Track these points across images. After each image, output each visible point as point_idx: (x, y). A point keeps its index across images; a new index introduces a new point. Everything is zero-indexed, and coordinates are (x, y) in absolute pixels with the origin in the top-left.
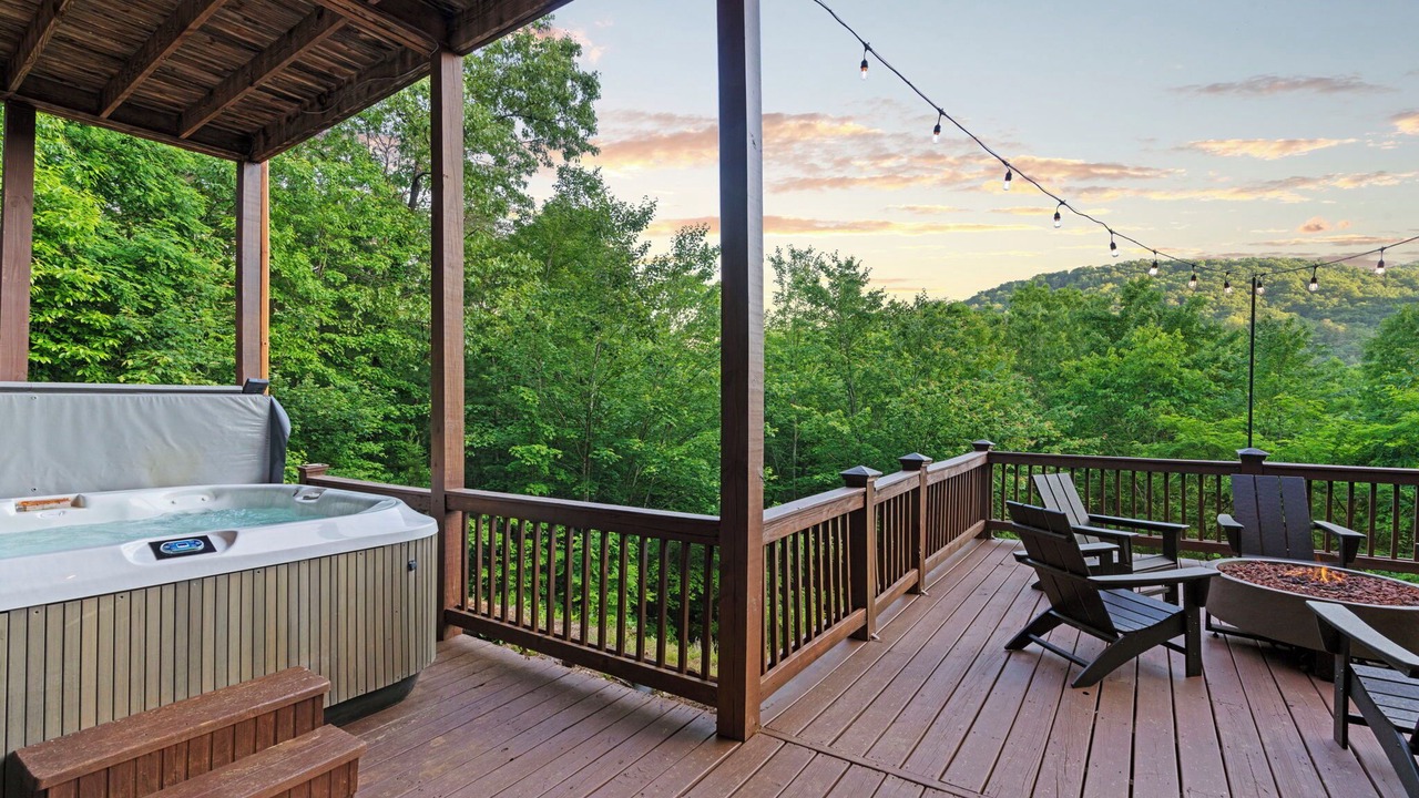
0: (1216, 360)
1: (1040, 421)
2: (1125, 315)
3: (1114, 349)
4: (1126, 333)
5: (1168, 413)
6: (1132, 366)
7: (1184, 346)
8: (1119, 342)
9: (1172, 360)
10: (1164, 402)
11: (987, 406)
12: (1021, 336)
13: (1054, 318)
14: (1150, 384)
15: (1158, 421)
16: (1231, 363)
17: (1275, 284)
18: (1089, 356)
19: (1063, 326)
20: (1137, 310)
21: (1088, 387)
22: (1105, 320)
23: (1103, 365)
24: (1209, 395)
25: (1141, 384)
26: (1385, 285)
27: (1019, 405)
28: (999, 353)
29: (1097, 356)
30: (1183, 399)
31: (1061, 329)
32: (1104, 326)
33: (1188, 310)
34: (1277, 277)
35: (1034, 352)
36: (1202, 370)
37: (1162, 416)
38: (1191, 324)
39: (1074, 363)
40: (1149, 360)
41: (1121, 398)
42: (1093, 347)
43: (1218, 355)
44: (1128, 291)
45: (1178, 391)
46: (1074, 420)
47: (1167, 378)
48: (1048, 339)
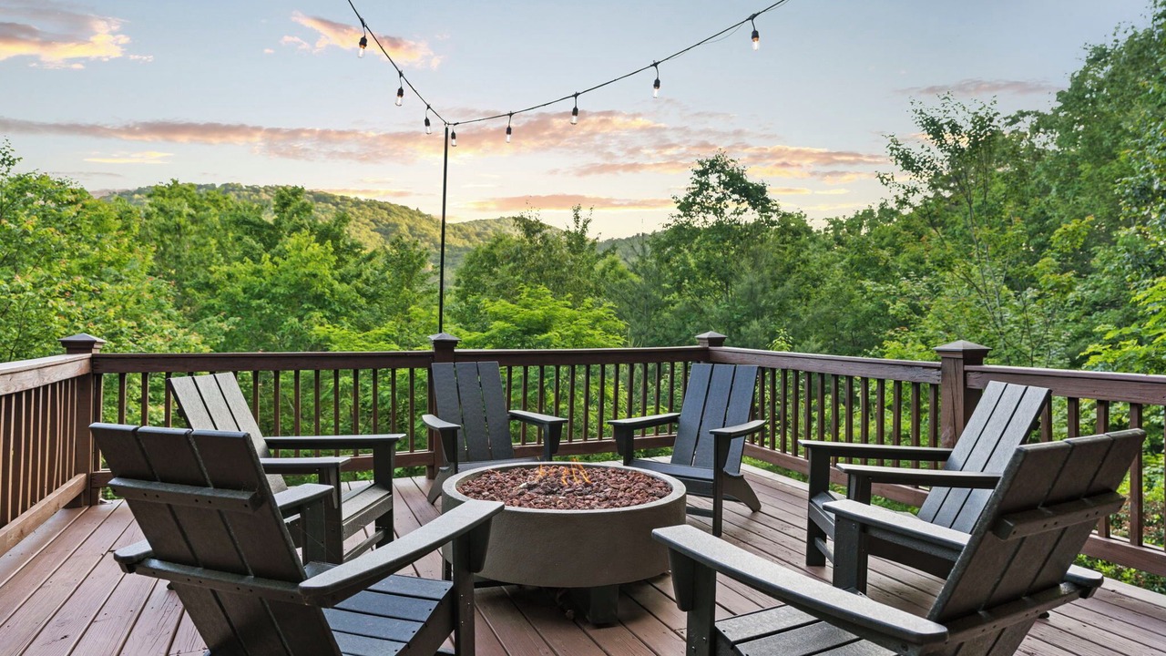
0: (359, 276)
1: (185, 334)
2: (278, 223)
3: (269, 256)
4: (280, 241)
5: (322, 325)
6: (287, 275)
7: (334, 259)
8: (273, 251)
9: (325, 271)
10: (317, 314)
11: (111, 313)
12: (161, 236)
13: (202, 220)
14: (304, 295)
15: (313, 333)
16: (372, 279)
17: (389, 225)
18: (243, 263)
19: (211, 231)
20: (290, 218)
21: (241, 297)
22: (258, 226)
23: (258, 273)
24: (354, 308)
25: (295, 295)
26: (455, 236)
27: (157, 315)
28: (131, 250)
29: (251, 262)
30: (333, 311)
31: (210, 234)
32: (258, 233)
33: (335, 226)
34: (391, 220)
35: (178, 257)
36: (348, 284)
37: (317, 327)
38: (338, 240)
39: (225, 268)
40: (303, 270)
41: (276, 309)
42: (246, 253)
43: (361, 271)
44: (282, 197)
45: (330, 303)
46: (226, 334)
47: (320, 289)
48: (195, 243)
